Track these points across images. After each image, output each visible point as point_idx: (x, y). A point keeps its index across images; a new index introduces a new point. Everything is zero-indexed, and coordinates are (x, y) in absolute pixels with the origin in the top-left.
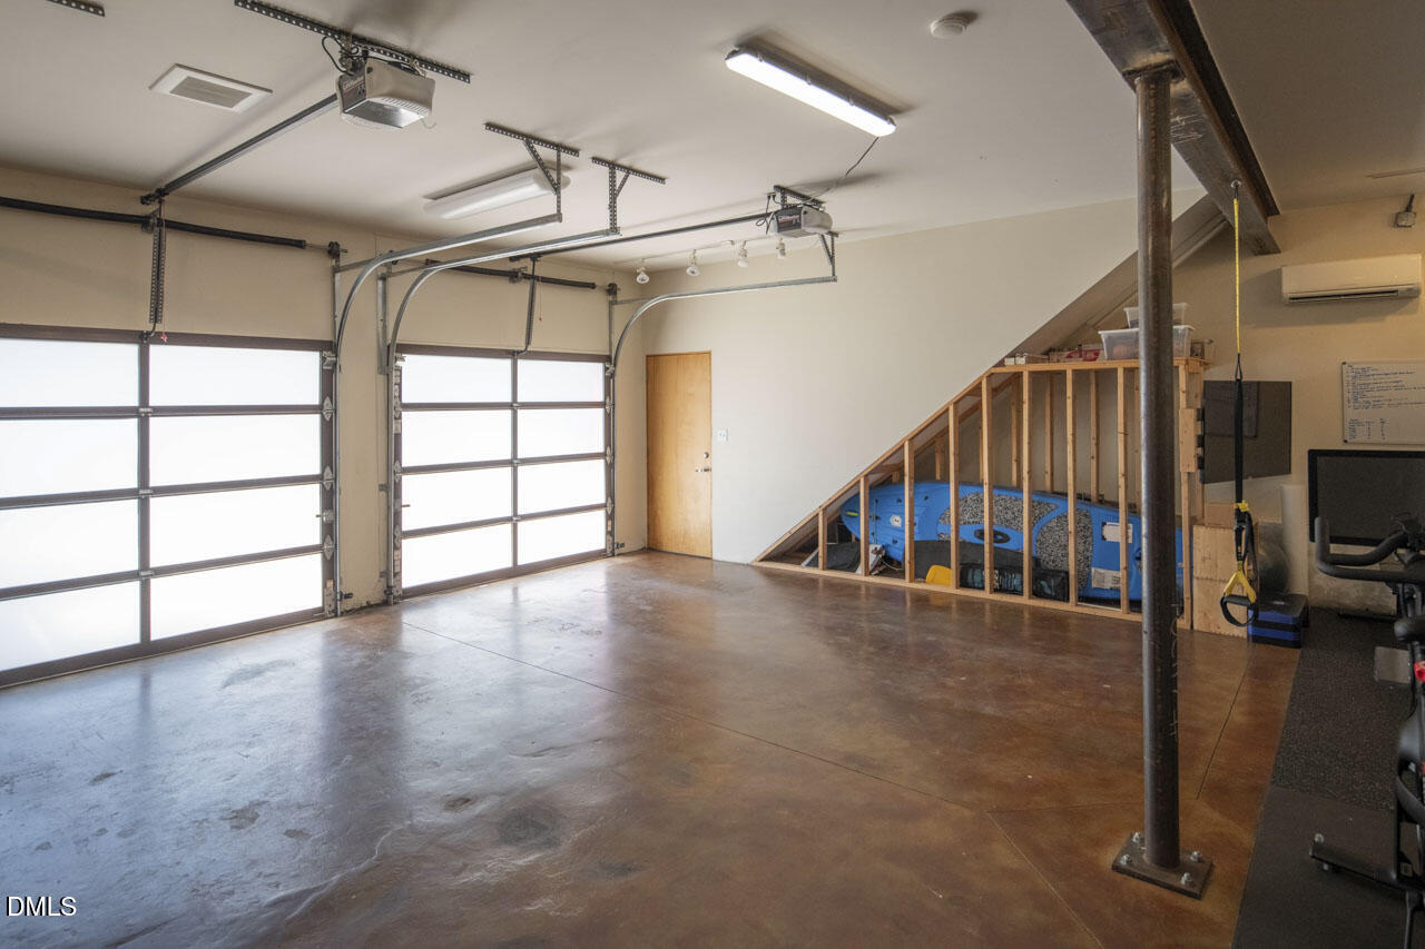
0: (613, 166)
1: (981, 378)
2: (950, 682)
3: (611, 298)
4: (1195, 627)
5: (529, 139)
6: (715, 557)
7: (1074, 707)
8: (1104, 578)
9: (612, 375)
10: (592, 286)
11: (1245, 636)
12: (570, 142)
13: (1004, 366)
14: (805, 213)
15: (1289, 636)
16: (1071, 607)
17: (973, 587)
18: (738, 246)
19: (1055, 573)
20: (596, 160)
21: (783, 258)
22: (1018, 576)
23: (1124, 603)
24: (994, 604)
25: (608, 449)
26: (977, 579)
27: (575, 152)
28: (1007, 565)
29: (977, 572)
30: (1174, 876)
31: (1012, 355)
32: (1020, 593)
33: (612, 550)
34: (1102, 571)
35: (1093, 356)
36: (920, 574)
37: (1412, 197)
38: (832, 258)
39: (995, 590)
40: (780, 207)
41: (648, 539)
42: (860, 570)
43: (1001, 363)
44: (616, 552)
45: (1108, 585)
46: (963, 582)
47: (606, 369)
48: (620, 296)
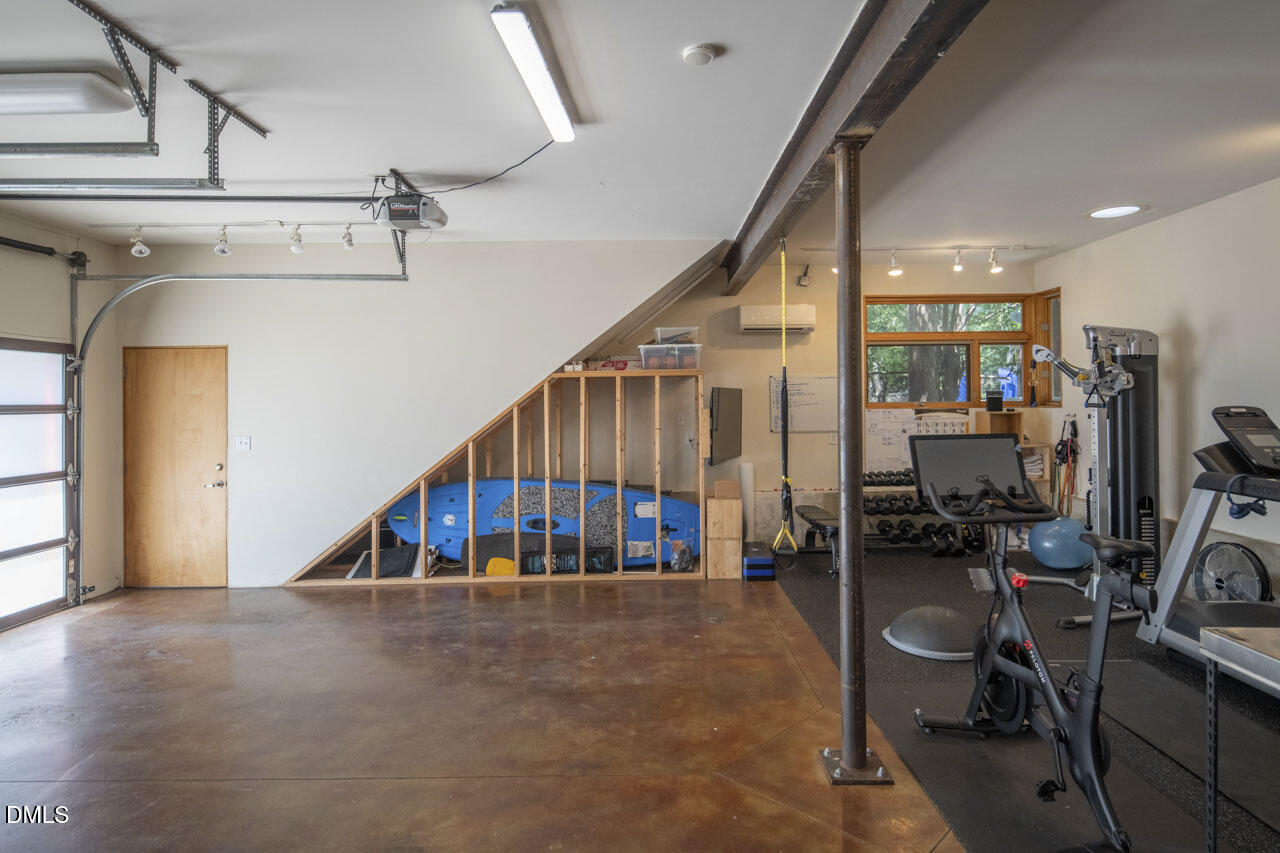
0: (214, 99)
1: (543, 382)
2: (586, 664)
3: (75, 271)
4: (709, 577)
5: (116, 29)
6: (231, 584)
7: (692, 660)
8: (639, 548)
9: (77, 371)
10: (50, 252)
11: (741, 577)
12: (173, 51)
13: (563, 372)
14: (424, 204)
15: (768, 572)
16: (618, 576)
17: (534, 573)
18: (289, 229)
19: (603, 550)
20: (195, 84)
21: (351, 249)
22: (573, 557)
23: (659, 567)
24: (553, 585)
25: (70, 466)
26: (537, 564)
27: (172, 65)
28: (565, 548)
29: (537, 558)
30: (870, 773)
31: (569, 363)
32: (577, 571)
33: (77, 596)
34: (635, 543)
35: (623, 366)
36: (481, 569)
37: (808, 266)
38: (402, 256)
39: (554, 573)
40: (393, 193)
41: (125, 576)
42: (418, 573)
43: (561, 369)
44: (82, 598)
45: (640, 554)
46: (524, 570)
47: (68, 362)
48: (90, 270)
